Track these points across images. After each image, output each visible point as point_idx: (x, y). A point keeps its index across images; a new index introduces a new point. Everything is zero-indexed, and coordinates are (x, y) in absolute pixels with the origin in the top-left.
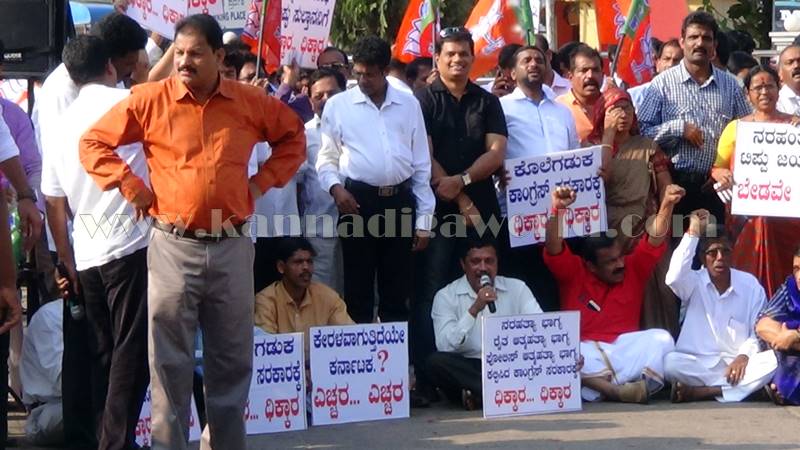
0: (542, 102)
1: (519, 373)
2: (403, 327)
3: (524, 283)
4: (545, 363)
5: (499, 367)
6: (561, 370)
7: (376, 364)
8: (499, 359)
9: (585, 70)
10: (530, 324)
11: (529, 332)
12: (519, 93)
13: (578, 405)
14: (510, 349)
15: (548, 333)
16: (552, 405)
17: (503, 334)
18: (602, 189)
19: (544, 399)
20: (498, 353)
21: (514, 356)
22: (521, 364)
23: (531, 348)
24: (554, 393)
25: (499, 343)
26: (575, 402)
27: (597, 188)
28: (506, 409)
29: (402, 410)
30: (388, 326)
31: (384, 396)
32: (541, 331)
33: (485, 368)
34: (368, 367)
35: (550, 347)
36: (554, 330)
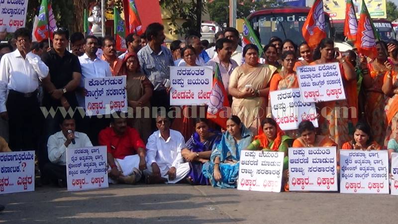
0: (95, 60)
1: (82, 172)
2: (33, 153)
3: (86, 135)
4: (93, 168)
5: (73, 169)
6: (99, 171)
7: (21, 168)
8: (73, 166)
9: (109, 46)
10: (87, 151)
11: (85, 155)
12: (85, 56)
13: (107, 185)
14: (78, 162)
15: (94, 155)
16: (96, 186)
17: (75, 155)
18: (126, 94)
19: (93, 183)
20: (73, 164)
21: (80, 165)
22: (83, 168)
23: (87, 161)
24: (97, 180)
25: (73, 159)
26: (105, 184)
27: (124, 94)
28: (77, 187)
29: (31, 187)
30: (27, 152)
31: (24, 182)
32: (91, 154)
33: (68, 170)
34: (17, 170)
35: (95, 161)
36: (96, 154)
